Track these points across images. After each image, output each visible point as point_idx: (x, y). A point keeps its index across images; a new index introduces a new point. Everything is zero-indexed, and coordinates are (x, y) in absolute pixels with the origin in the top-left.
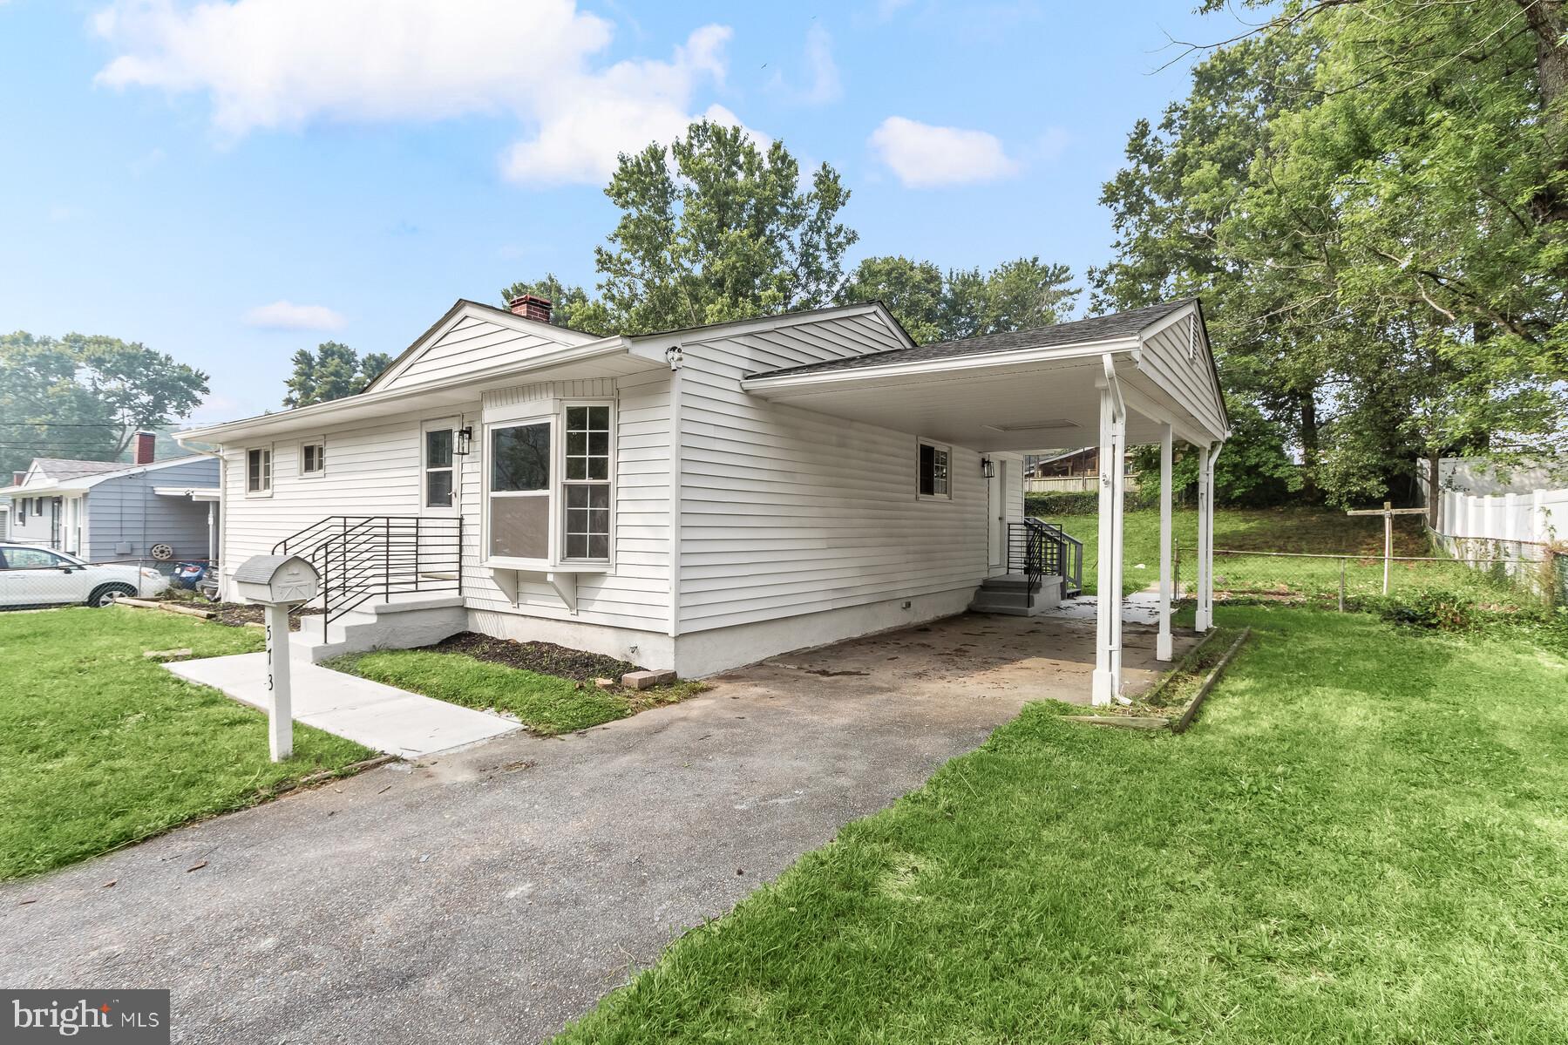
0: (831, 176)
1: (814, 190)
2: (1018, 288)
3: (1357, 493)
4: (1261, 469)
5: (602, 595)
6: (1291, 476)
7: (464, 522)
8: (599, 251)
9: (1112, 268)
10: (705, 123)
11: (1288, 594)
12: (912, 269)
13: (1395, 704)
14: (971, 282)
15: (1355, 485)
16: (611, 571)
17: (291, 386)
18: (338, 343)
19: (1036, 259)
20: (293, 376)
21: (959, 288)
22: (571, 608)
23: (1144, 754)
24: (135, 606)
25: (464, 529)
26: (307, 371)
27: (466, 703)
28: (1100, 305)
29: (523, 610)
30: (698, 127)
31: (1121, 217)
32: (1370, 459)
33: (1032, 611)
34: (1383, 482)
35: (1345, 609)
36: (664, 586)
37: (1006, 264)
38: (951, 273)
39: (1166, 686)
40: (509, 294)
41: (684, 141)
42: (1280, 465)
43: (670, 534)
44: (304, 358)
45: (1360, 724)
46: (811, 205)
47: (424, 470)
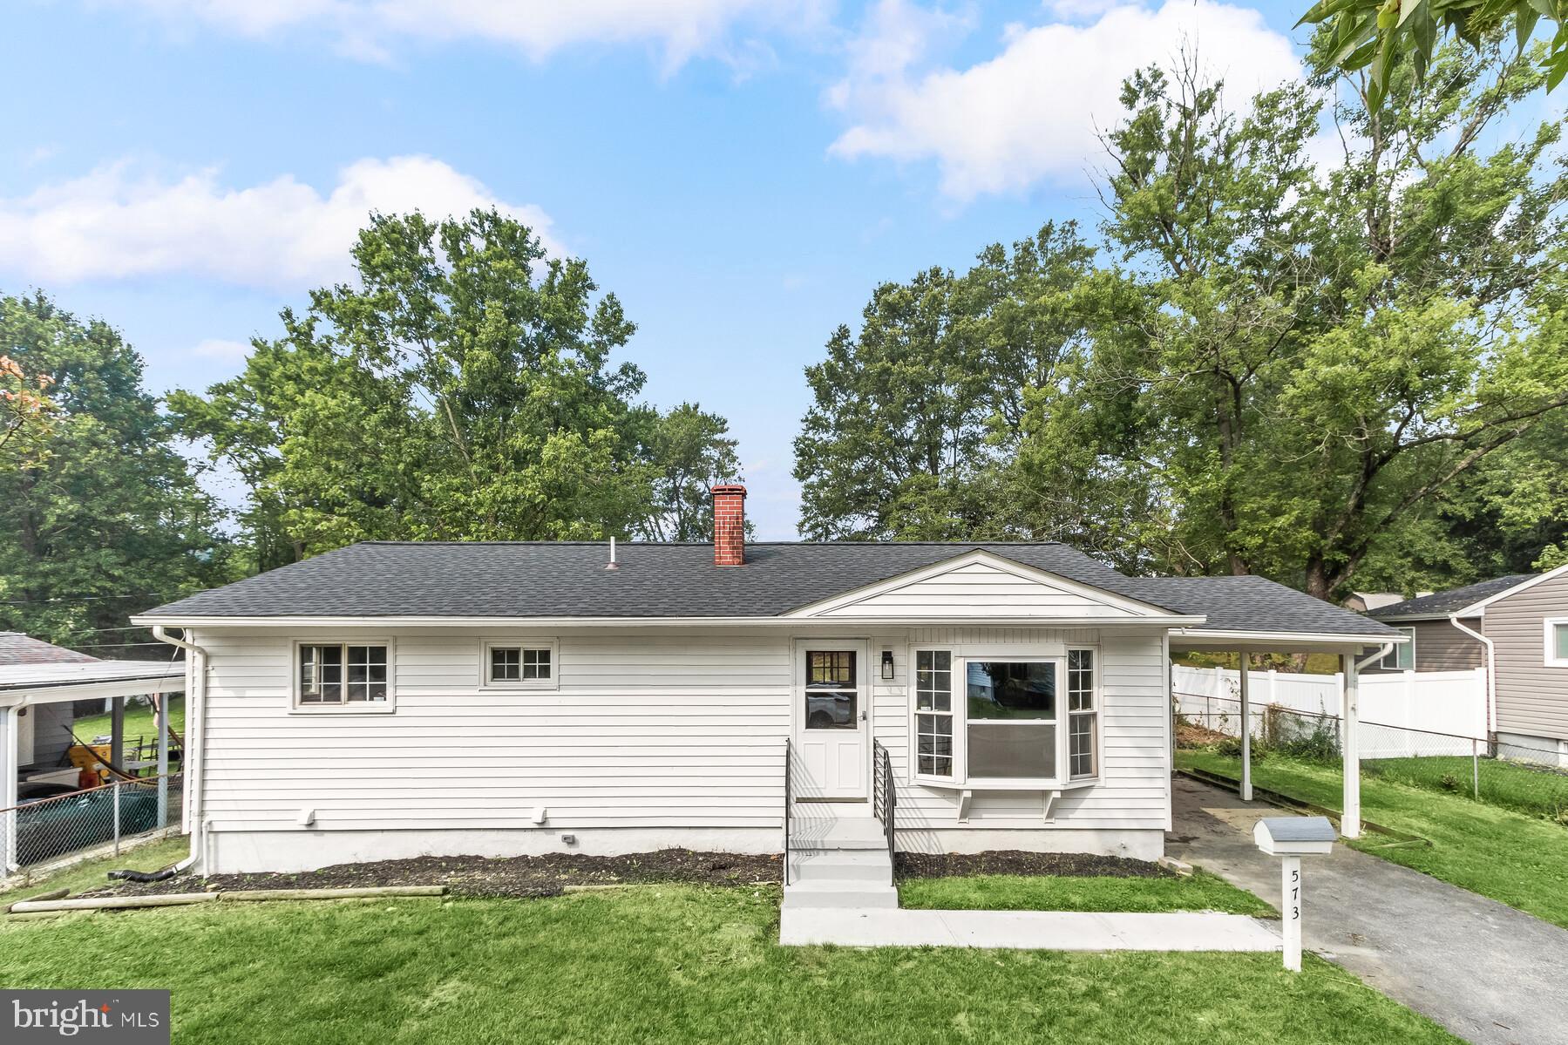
5: (1085, 804)
16: (1097, 784)
22: (1047, 818)
29: (973, 824)
47: (802, 689)
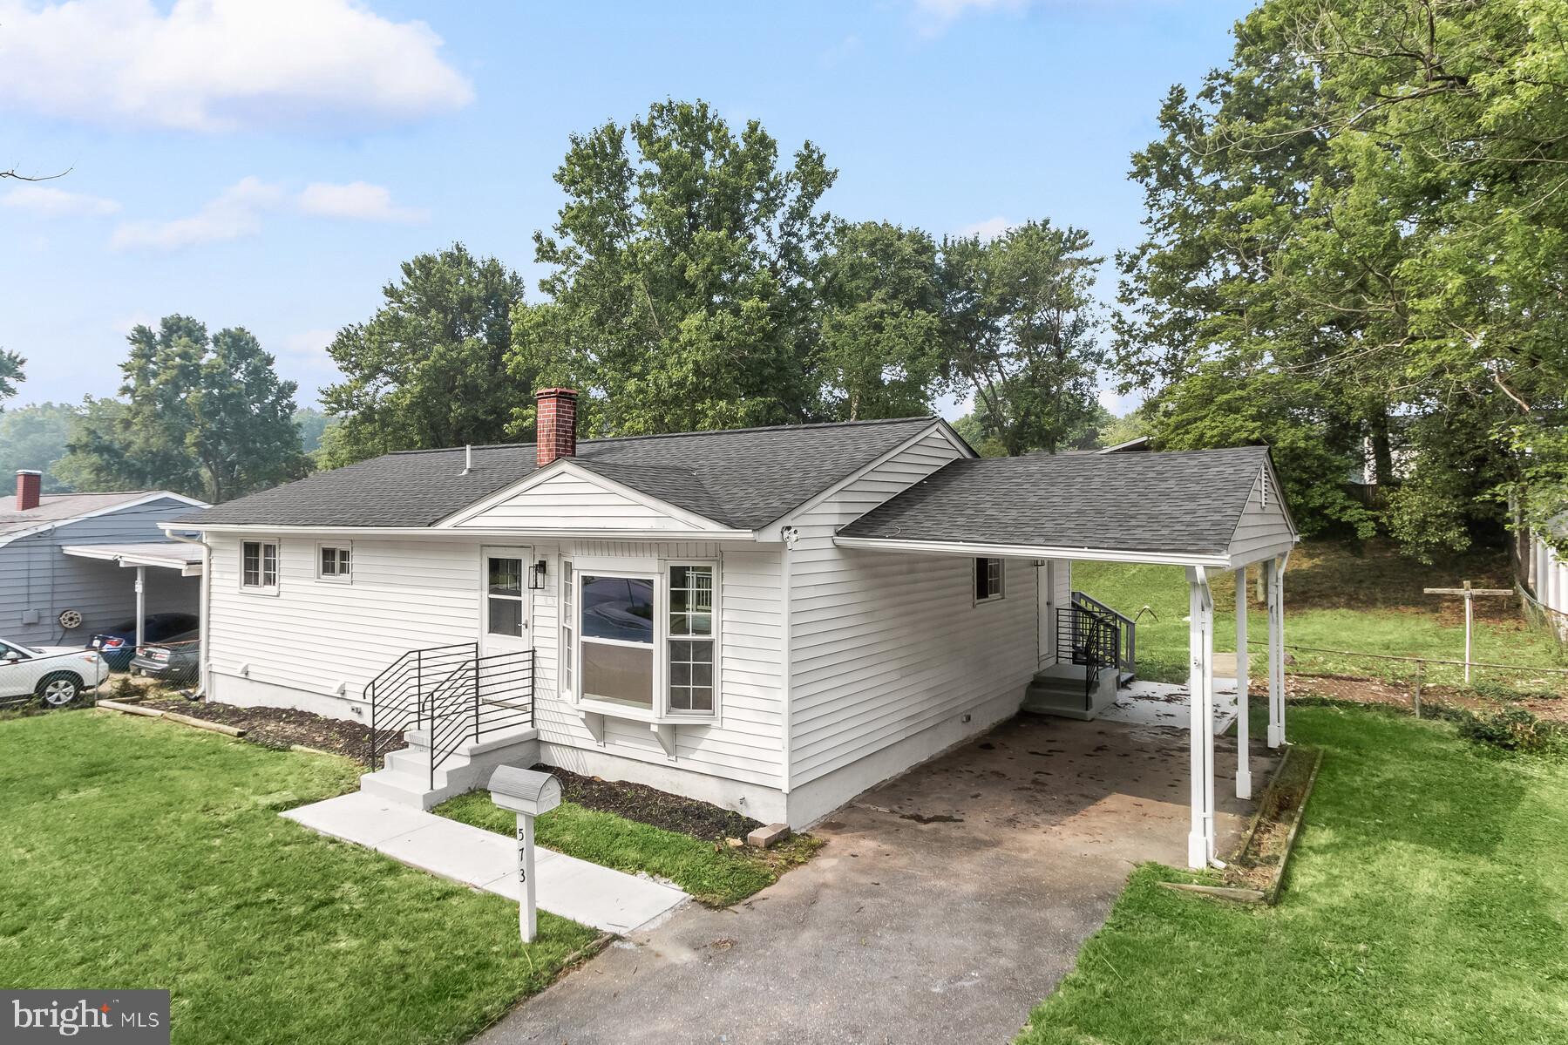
0: (815, 156)
1: (794, 170)
2: (1027, 261)
3: (1436, 543)
4: (1326, 512)
5: (704, 745)
6: (1361, 520)
7: (537, 654)
8: (538, 238)
9: (1143, 250)
10: (670, 103)
11: (1362, 680)
12: (900, 237)
13: (1463, 866)
14: (969, 250)
15: (1433, 534)
16: (715, 724)
17: (127, 370)
18: (183, 316)
19: (1047, 222)
20: (129, 359)
21: (955, 258)
22: (669, 754)
23: (1248, 933)
24: (125, 713)
25: (537, 661)
26: (147, 350)
27: (612, 865)
28: (1130, 294)
29: (609, 749)
30: (663, 107)
31: (1153, 192)
32: (1450, 506)
33: (1090, 714)
34: (1465, 534)
35: (1423, 715)
36: (777, 745)
37: (1012, 231)
38: (946, 240)
39: (1252, 839)
40: (410, 269)
41: (645, 122)
42: (1349, 507)
43: (783, 696)
44: (143, 336)
45: (1430, 891)
46: (790, 185)
47: (486, 595)
